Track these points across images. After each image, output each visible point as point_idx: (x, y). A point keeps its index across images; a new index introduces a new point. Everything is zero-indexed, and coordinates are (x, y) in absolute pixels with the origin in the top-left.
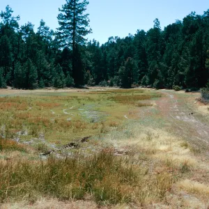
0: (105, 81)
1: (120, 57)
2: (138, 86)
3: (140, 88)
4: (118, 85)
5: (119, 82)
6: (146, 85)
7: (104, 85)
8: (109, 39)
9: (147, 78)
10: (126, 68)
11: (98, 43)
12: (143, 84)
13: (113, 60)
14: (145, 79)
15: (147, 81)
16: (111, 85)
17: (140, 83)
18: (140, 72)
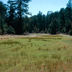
0: (43, 31)
1: (51, 18)
2: (60, 33)
3: (61, 35)
4: (49, 33)
5: (50, 31)
6: (64, 33)
7: (42, 33)
8: (48, 12)
9: (65, 29)
10: (54, 24)
11: (42, 13)
12: (62, 32)
13: (48, 20)
14: (64, 30)
15: (65, 31)
16: (46, 33)
17: (61, 32)
18: (61, 26)
